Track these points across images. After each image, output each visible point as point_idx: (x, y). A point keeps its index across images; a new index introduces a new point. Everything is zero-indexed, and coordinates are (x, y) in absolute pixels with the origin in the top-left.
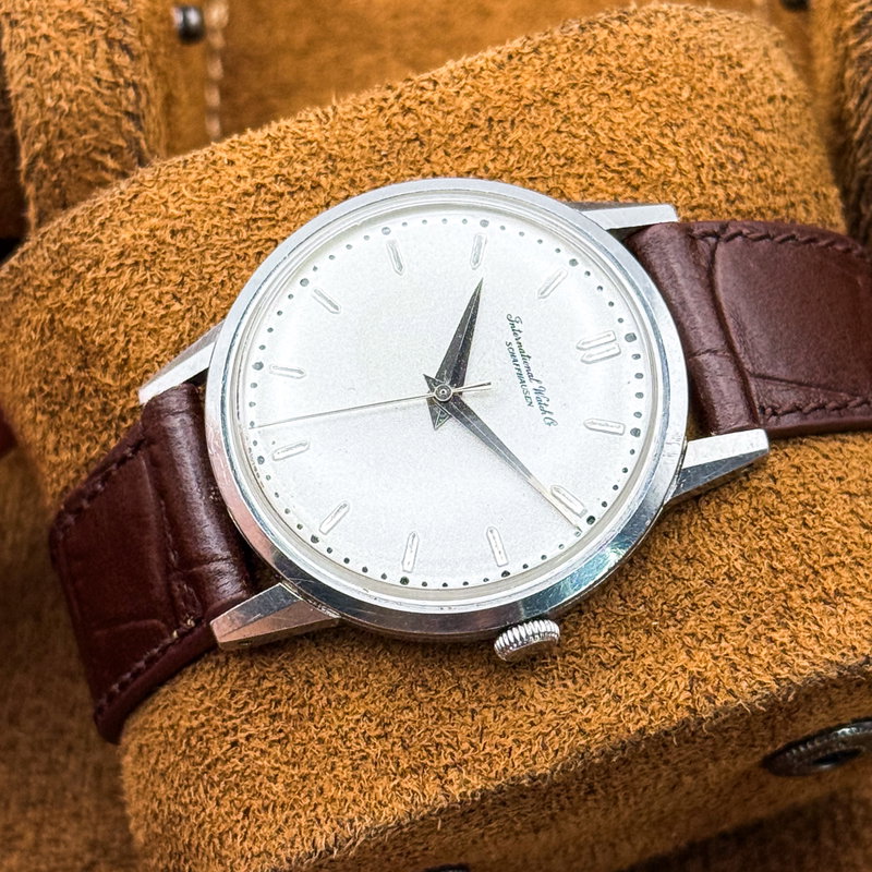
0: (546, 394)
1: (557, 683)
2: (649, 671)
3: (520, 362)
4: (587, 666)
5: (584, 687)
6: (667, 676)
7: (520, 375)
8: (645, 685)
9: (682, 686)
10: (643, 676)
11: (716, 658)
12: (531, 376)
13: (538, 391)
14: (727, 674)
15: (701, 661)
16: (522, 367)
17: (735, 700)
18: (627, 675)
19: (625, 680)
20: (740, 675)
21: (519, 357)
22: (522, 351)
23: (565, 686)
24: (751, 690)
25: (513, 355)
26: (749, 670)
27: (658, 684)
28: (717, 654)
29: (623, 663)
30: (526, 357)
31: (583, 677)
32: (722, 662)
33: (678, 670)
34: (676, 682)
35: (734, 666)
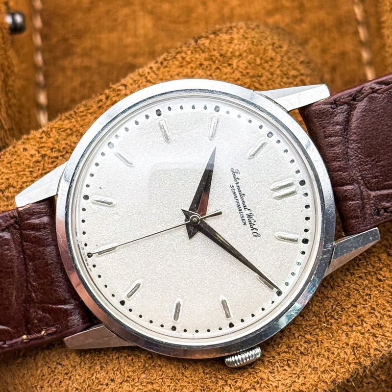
0: (254, 218)
1: (280, 369)
2: (329, 350)
3: (239, 198)
4: (294, 356)
5: (296, 368)
6: (339, 350)
7: (239, 206)
8: (328, 358)
9: (349, 353)
10: (326, 354)
11: (363, 334)
12: (245, 207)
13: (249, 216)
14: (371, 339)
15: (355, 337)
16: (240, 201)
17: (379, 353)
18: (317, 355)
19: (317, 358)
20: (379, 339)
21: (238, 195)
22: (240, 191)
23: (285, 370)
24: (386, 345)
25: (234, 193)
26: (384, 335)
27: (335, 356)
28: (363, 331)
29: (313, 349)
30: (242, 195)
31: (293, 363)
32: (367, 335)
33: (344, 345)
34: (345, 352)
35: (375, 336)
